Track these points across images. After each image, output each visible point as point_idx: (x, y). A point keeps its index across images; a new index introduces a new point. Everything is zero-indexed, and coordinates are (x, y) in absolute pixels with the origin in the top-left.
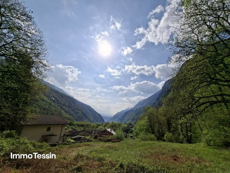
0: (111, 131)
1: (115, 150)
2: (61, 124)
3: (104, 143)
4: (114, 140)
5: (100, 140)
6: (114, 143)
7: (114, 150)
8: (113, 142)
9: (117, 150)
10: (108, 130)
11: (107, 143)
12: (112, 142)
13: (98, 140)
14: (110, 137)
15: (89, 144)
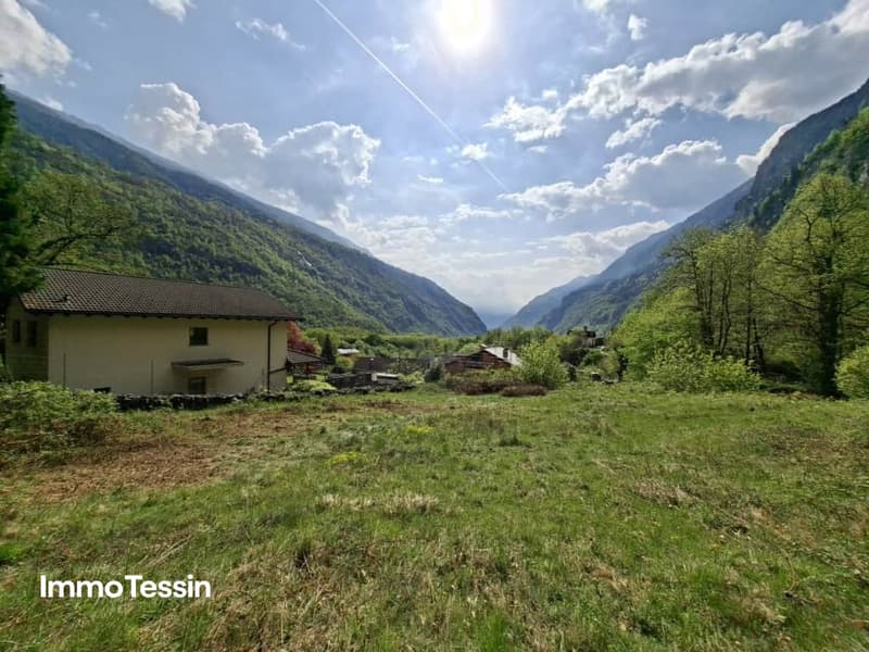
0: (505, 354)
1: (503, 444)
2: (268, 319)
3: (463, 396)
4: (514, 388)
5: (450, 386)
6: (511, 399)
7: (496, 439)
8: (510, 394)
9: (515, 442)
10: (491, 350)
11: (475, 397)
12: (504, 395)
13: (442, 386)
14: (496, 376)
15: (393, 400)
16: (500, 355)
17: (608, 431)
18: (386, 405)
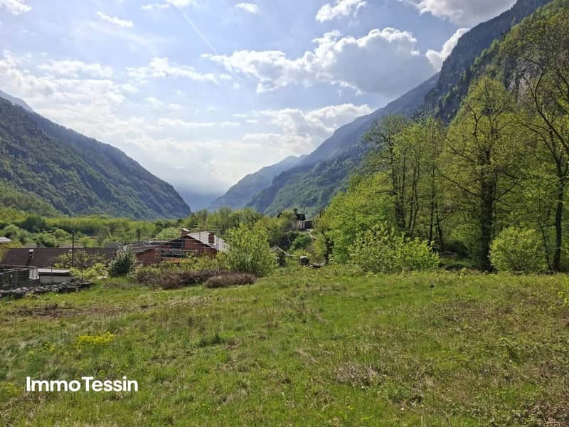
0: (211, 240)
3: (160, 291)
4: (220, 277)
5: (142, 279)
6: (216, 291)
8: (216, 285)
10: (195, 236)
11: (174, 292)
12: (209, 287)
13: (131, 280)
14: (198, 265)
15: (62, 304)
16: (206, 241)
17: (313, 317)
18: (51, 311)
